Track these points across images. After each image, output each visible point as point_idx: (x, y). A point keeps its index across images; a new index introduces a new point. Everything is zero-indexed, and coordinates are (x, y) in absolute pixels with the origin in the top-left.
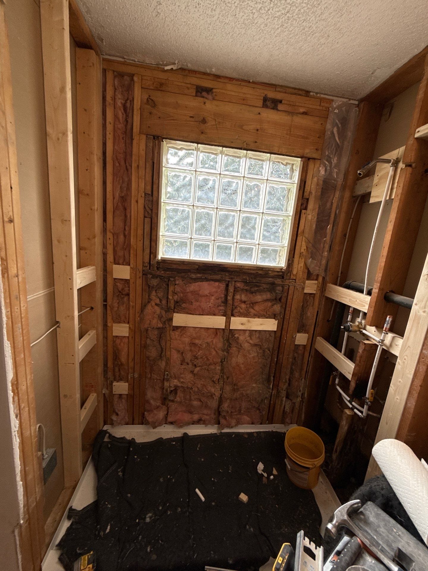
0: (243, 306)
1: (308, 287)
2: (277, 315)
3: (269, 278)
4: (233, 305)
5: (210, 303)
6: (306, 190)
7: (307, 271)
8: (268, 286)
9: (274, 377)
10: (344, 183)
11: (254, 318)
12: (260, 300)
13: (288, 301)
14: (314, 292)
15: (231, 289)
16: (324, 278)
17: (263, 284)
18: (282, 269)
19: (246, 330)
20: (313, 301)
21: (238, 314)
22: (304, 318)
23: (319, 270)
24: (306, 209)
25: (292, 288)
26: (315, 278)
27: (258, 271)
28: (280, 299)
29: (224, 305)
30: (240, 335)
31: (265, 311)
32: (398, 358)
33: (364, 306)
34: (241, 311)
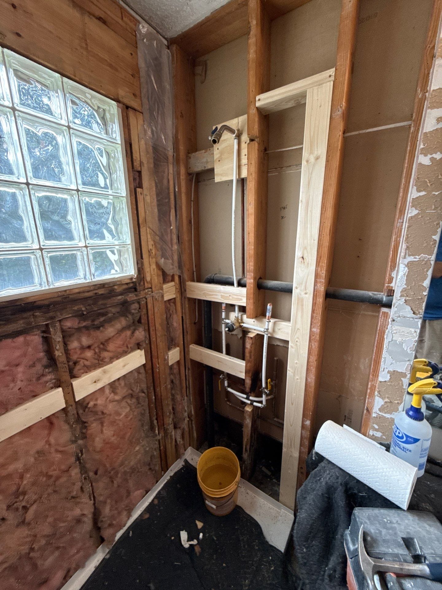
0: (89, 354)
1: (167, 292)
2: (141, 344)
3: (117, 296)
4: (68, 362)
5: (19, 382)
6: (134, 158)
7: (161, 273)
8: (118, 309)
9: (157, 419)
10: (175, 155)
11: (112, 363)
12: (112, 334)
13: (150, 318)
14: (174, 296)
15: (57, 338)
16: (180, 277)
17: (110, 309)
18: (131, 279)
19: (104, 387)
20: (174, 307)
21: (82, 371)
22: (171, 331)
23: (173, 269)
24: (140, 186)
25: (150, 300)
26: (170, 278)
27: (96, 291)
28: (139, 321)
29: (51, 370)
30: (96, 400)
31: (125, 345)
32: (290, 342)
33: (241, 300)
34: (87, 363)
